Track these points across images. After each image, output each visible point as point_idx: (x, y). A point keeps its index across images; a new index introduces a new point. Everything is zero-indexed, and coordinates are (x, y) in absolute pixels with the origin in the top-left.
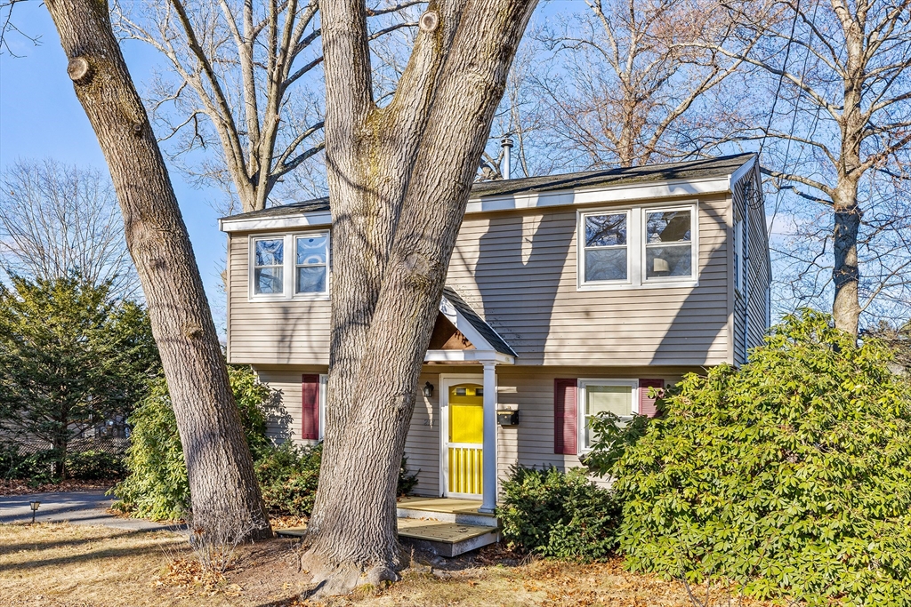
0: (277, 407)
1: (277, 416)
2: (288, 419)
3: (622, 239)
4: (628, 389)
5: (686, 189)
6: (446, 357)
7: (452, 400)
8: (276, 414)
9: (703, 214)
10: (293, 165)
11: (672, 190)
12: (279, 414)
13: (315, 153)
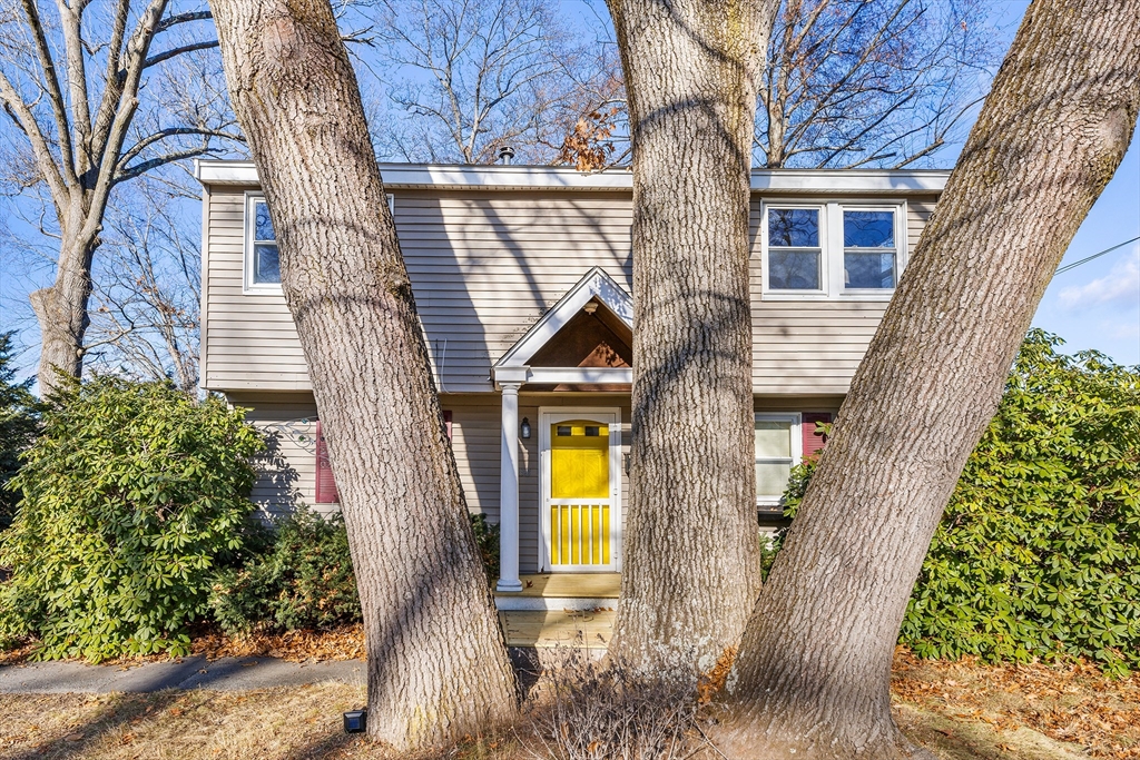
0: (270, 457)
1: (270, 472)
2: (290, 474)
3: (813, 239)
4: (787, 426)
5: (906, 184)
6: (586, 377)
7: (554, 445)
8: (268, 467)
9: (914, 216)
10: (135, 172)
11: (894, 184)
12: (274, 468)
13: (160, 164)
